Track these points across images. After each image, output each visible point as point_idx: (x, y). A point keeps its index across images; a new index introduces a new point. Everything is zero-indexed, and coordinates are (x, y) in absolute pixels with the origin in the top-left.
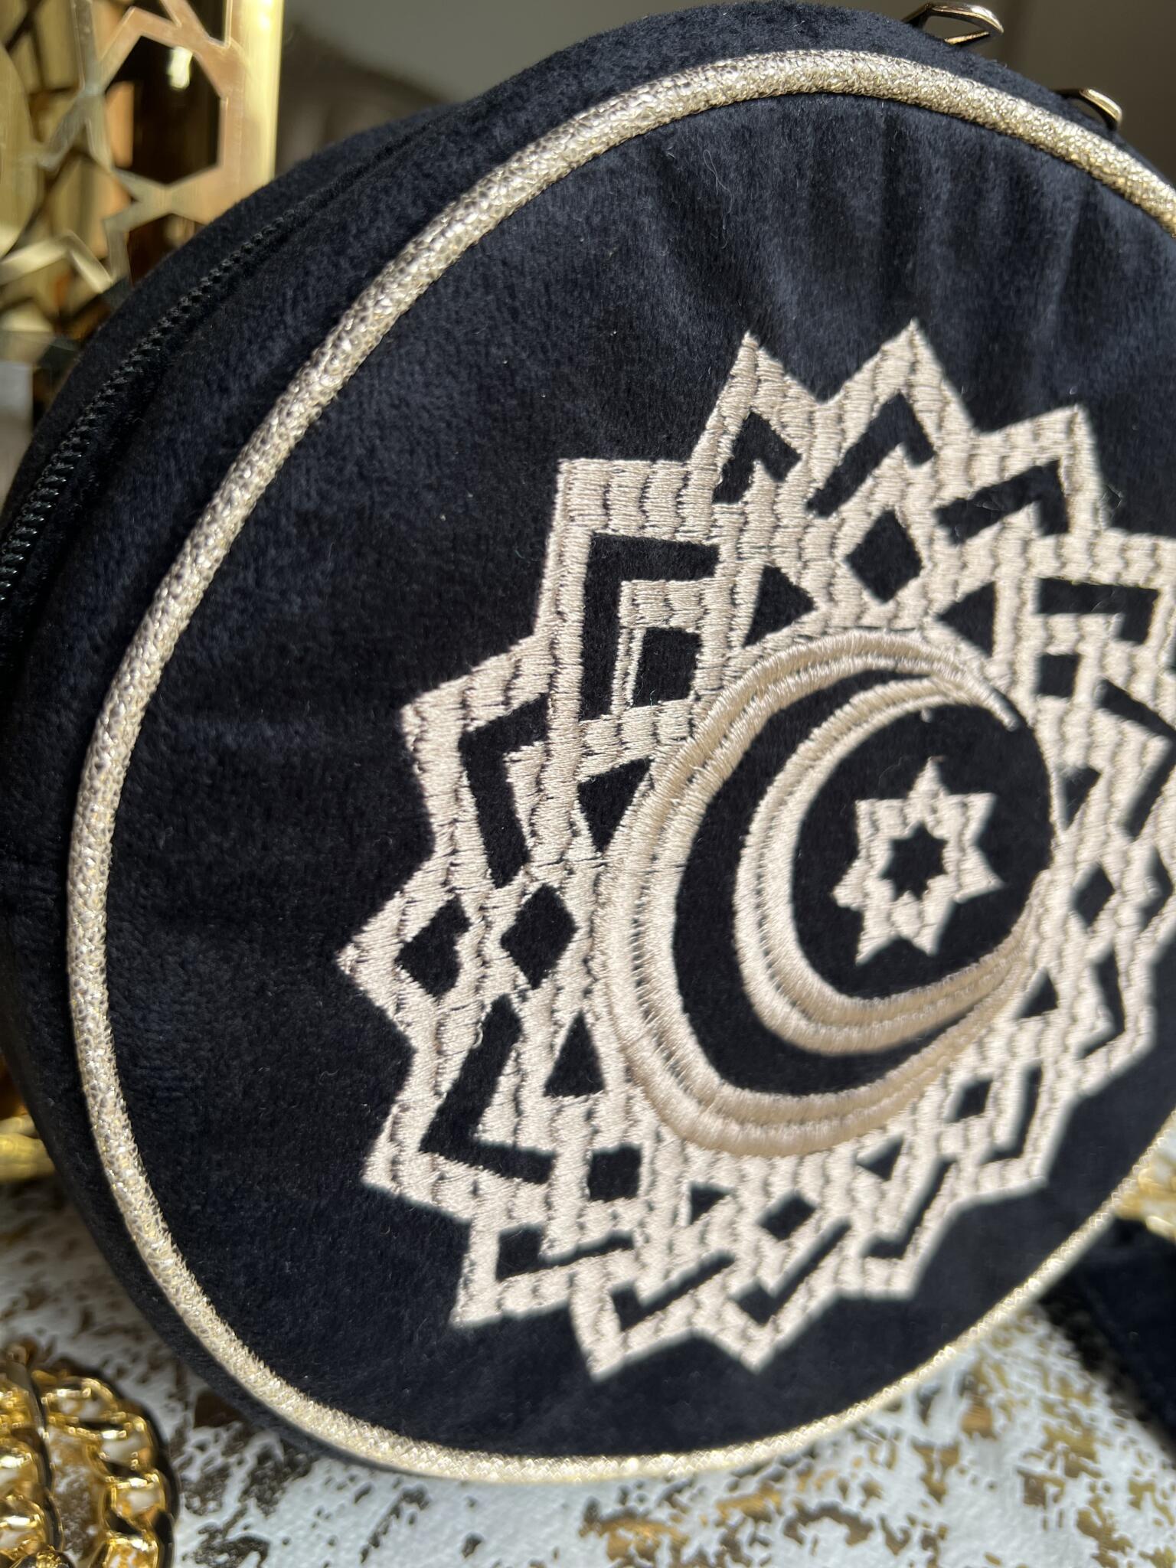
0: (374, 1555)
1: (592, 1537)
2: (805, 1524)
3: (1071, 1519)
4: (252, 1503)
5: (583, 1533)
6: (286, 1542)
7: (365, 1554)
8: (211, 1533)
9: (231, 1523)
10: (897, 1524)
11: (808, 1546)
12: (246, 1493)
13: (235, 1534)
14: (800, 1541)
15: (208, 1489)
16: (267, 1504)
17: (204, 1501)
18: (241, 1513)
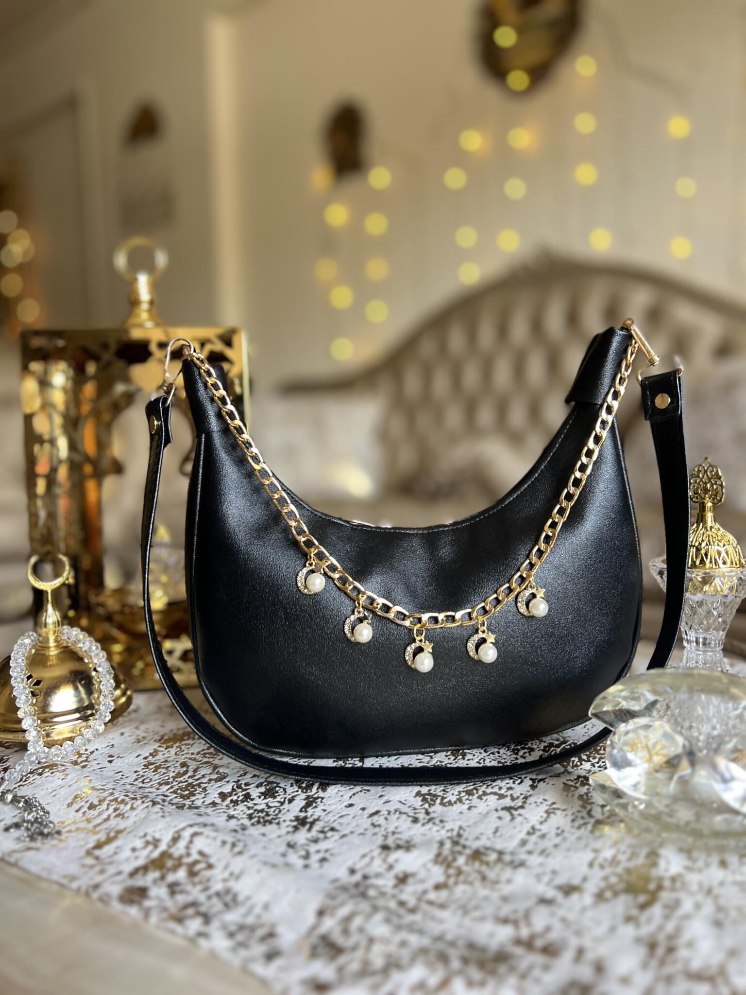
0: (353, 797)
1: (418, 798)
2: (484, 796)
3: (577, 795)
4: (320, 790)
5: (415, 797)
6: (329, 797)
7: (351, 797)
8: (309, 796)
9: (315, 794)
10: (515, 796)
11: (484, 800)
12: (318, 788)
13: (316, 796)
14: (482, 799)
15: (307, 788)
16: (324, 790)
17: (307, 790)
18: (318, 792)
